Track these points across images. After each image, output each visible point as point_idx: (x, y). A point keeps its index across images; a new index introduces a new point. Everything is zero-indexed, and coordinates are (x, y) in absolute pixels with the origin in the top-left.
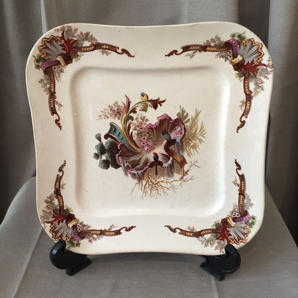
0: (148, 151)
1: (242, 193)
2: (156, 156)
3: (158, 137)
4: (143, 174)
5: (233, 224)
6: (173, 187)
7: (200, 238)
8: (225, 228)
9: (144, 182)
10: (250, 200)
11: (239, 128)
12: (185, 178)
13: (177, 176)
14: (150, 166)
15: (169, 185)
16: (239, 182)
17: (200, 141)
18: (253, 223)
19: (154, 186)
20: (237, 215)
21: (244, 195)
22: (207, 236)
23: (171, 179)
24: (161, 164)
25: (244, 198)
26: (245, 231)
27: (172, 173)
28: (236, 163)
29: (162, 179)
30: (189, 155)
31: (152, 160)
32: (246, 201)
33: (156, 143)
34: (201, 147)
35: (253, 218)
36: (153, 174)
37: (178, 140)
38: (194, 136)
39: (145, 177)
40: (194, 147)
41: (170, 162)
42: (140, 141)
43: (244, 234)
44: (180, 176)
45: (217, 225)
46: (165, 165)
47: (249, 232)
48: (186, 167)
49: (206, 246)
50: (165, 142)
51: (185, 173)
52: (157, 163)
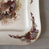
0: (4, 10)
1: (33, 23)
2: (6, 12)
3: (7, 6)
4: (2, 18)
5: (31, 33)
6: (12, 22)
7: (21, 39)
8: (29, 35)
9: (2, 21)
10: (36, 25)
11: (31, 3)
12: (16, 19)
13: (13, 19)
14: (4, 15)
15: (11, 22)
16: (32, 19)
17: (20, 8)
18: (38, 32)
19: (6, 22)
20: (33, 30)
21: (34, 23)
22: (23, 38)
23: (11, 20)
24: (8, 14)
25: (34, 24)
26: (36, 35)
27: (12, 18)
28: (31, 13)
29: (8, 19)
30: (17, 12)
31: (5, 13)
32: (35, 25)
33: (7, 8)
34: (20, 9)
35: (38, 30)
36: (5, 18)
37: (13, 7)
38: (18, 6)
39: (3, 19)
40: (18, 9)
41: (11, 14)
42: (2, 7)
43: (35, 36)
44: (14, 19)
45: (26, 34)
46: (9, 15)
47: (37, 35)
48: (16, 16)
49: (23, 41)
50: (9, 8)
51: (16, 18)
52: (7, 14)
